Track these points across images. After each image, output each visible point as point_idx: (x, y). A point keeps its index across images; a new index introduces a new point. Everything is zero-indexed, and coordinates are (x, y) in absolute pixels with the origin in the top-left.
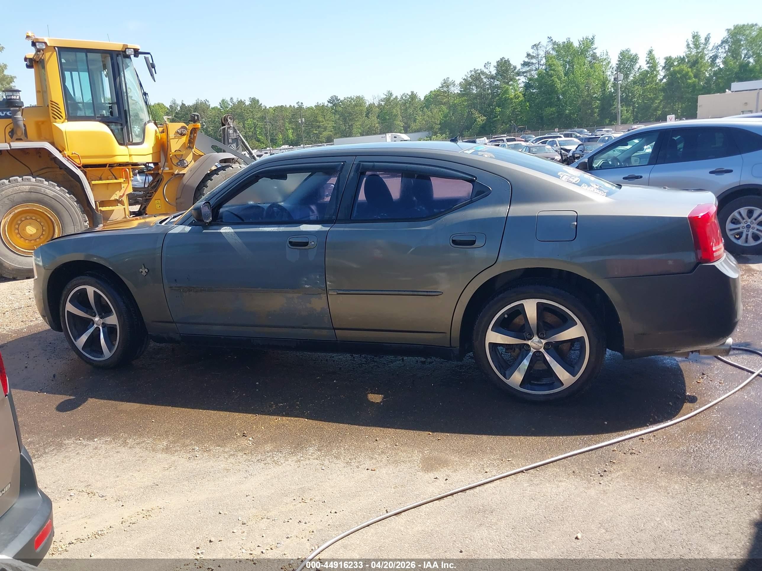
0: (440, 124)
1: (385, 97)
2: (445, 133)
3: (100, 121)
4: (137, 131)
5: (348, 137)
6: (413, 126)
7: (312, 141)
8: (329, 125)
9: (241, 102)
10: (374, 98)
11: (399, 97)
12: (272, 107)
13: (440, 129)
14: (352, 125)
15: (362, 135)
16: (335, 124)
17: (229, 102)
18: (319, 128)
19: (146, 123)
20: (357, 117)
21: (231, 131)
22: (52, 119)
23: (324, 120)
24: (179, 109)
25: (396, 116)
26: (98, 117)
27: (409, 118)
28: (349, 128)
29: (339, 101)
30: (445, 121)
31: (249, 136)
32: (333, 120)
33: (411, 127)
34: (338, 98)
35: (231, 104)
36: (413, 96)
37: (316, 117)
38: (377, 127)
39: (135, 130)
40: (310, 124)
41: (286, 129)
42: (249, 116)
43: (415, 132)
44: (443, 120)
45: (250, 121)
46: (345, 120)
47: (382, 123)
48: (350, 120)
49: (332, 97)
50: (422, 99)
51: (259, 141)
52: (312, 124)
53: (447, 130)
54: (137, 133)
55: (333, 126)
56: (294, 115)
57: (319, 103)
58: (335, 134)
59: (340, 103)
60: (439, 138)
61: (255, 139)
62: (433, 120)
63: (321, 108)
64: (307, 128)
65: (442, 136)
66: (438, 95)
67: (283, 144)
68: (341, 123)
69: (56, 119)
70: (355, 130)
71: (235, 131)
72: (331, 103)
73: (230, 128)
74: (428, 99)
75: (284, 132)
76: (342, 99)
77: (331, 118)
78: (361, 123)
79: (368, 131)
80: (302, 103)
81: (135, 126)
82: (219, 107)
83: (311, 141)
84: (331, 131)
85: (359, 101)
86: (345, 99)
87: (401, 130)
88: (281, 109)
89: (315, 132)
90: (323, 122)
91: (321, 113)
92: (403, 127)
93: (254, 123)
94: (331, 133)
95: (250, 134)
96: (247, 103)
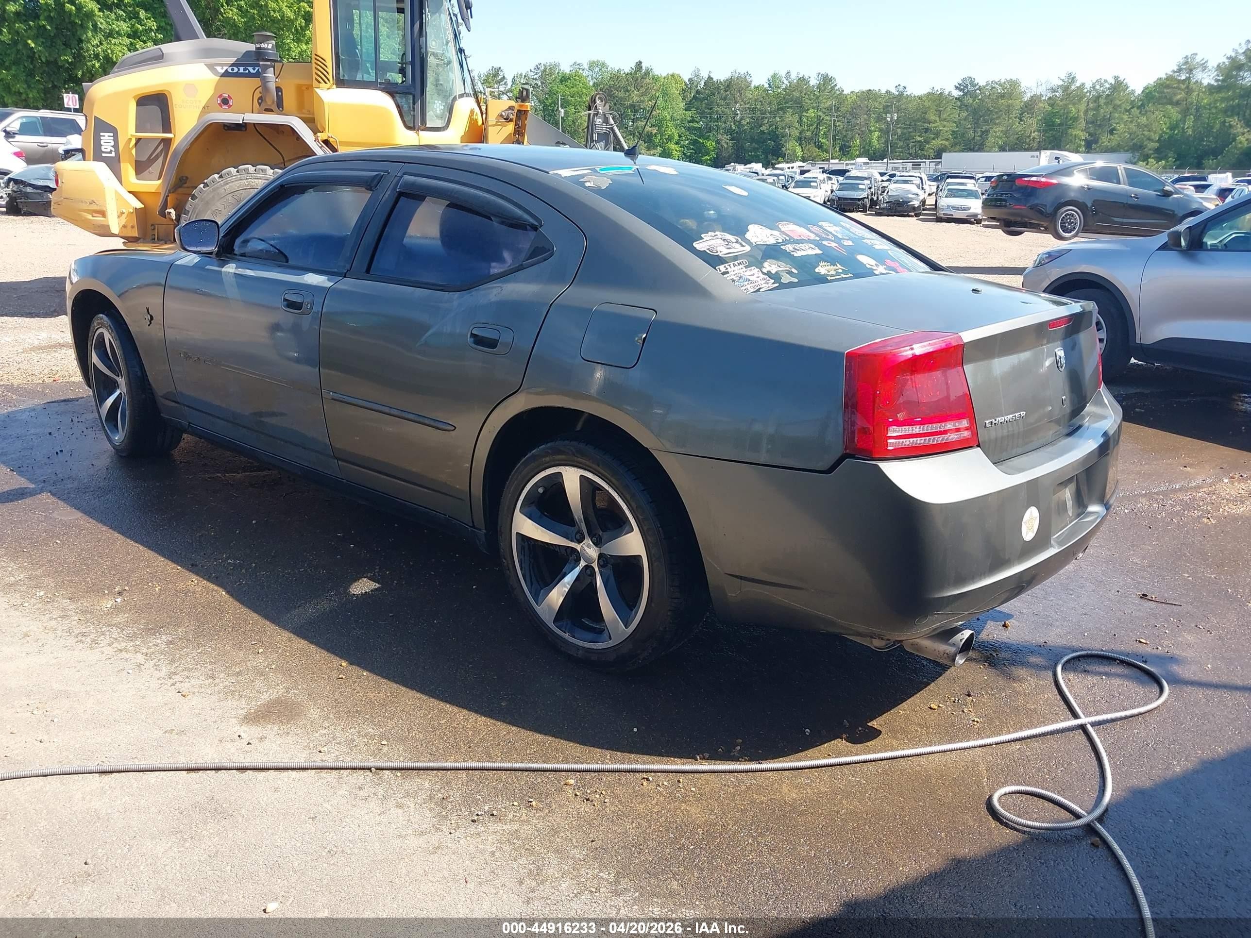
0: (1159, 141)
1: (1061, 83)
2: (1165, 158)
3: (382, 90)
4: (438, 109)
5: (977, 151)
6: (1105, 140)
7: (911, 154)
8: (946, 129)
9: (802, 80)
10: (1039, 84)
11: (1088, 86)
12: (857, 91)
13: (1157, 150)
14: (987, 131)
15: (1002, 149)
16: (957, 127)
17: (784, 79)
18: (926, 132)
19: (456, 96)
20: (998, 118)
21: (598, 120)
22: (315, 83)
23: (937, 119)
24: (702, 86)
25: (1075, 119)
26: (380, 84)
27: (1100, 126)
28: (981, 136)
29: (977, 87)
30: (1171, 137)
31: (805, 138)
32: (955, 120)
33: (1100, 142)
34: (976, 82)
35: (786, 82)
36: (1118, 86)
37: (926, 113)
38: (1034, 138)
39: (435, 107)
40: (913, 124)
41: (870, 131)
42: (812, 103)
43: (1106, 152)
44: (1166, 133)
45: (811, 113)
46: (976, 122)
47: (1045, 131)
48: (985, 121)
49: (964, 80)
50: (1139, 91)
51: (820, 147)
52: (915, 125)
53: (1171, 154)
54: (438, 112)
55: (953, 131)
56: (888, 106)
57: (936, 89)
58: (954, 145)
59: (978, 91)
60: (1152, 166)
61: (815, 143)
62: (1146, 133)
63: (937, 99)
64: (905, 131)
65: (1157, 163)
66: (1168, 87)
67: (860, 156)
68: (969, 126)
69: (319, 82)
70: (991, 140)
71: (606, 121)
72: (961, 90)
73: (597, 115)
74: (1150, 92)
75: (865, 135)
76: (982, 83)
77: (952, 116)
78: (1004, 129)
79: (1016, 144)
80: (905, 88)
81: (436, 102)
82: (766, 86)
83: (909, 153)
84: (947, 140)
85: (1011, 89)
86: (987, 85)
87: (1080, 146)
88: (869, 95)
89: (919, 139)
90: (936, 121)
91: (935, 107)
92: (1085, 140)
93: (818, 117)
94: (947, 143)
95: (809, 134)
96: (813, 82)
